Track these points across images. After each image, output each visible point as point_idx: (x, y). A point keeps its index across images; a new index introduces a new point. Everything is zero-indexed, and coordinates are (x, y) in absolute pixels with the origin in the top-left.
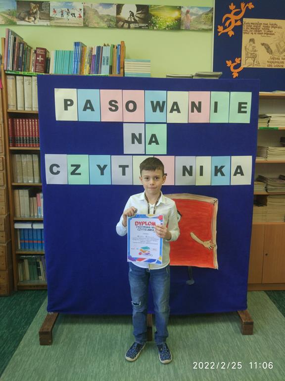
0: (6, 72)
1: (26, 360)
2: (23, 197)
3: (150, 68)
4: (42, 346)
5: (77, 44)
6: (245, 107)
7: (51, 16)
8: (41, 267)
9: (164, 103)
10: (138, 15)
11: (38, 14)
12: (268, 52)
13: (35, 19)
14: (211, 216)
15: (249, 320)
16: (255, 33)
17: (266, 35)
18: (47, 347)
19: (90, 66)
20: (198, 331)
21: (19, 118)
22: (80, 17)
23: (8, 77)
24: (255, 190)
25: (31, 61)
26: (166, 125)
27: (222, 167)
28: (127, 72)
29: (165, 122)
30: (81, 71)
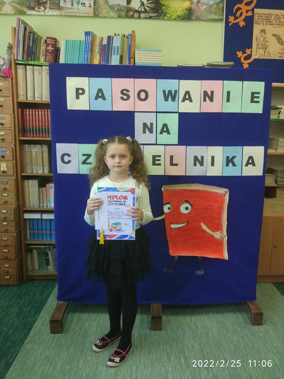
0: (16, 62)
1: (37, 348)
2: (32, 186)
3: (160, 58)
4: (53, 335)
5: (87, 34)
6: (258, 97)
7: (61, 5)
8: (50, 257)
9: (176, 92)
10: (149, 5)
11: (48, 4)
12: (279, 43)
13: (45, 9)
14: (221, 208)
15: (259, 310)
16: (267, 24)
17: (277, 26)
18: (57, 335)
19: (100, 56)
20: (207, 322)
21: (29, 108)
22: (91, 6)
23: (18, 66)
24: (266, 181)
25: (42, 50)
26: (178, 114)
27: (234, 157)
28: (138, 61)
29: (177, 111)
30: (91, 61)
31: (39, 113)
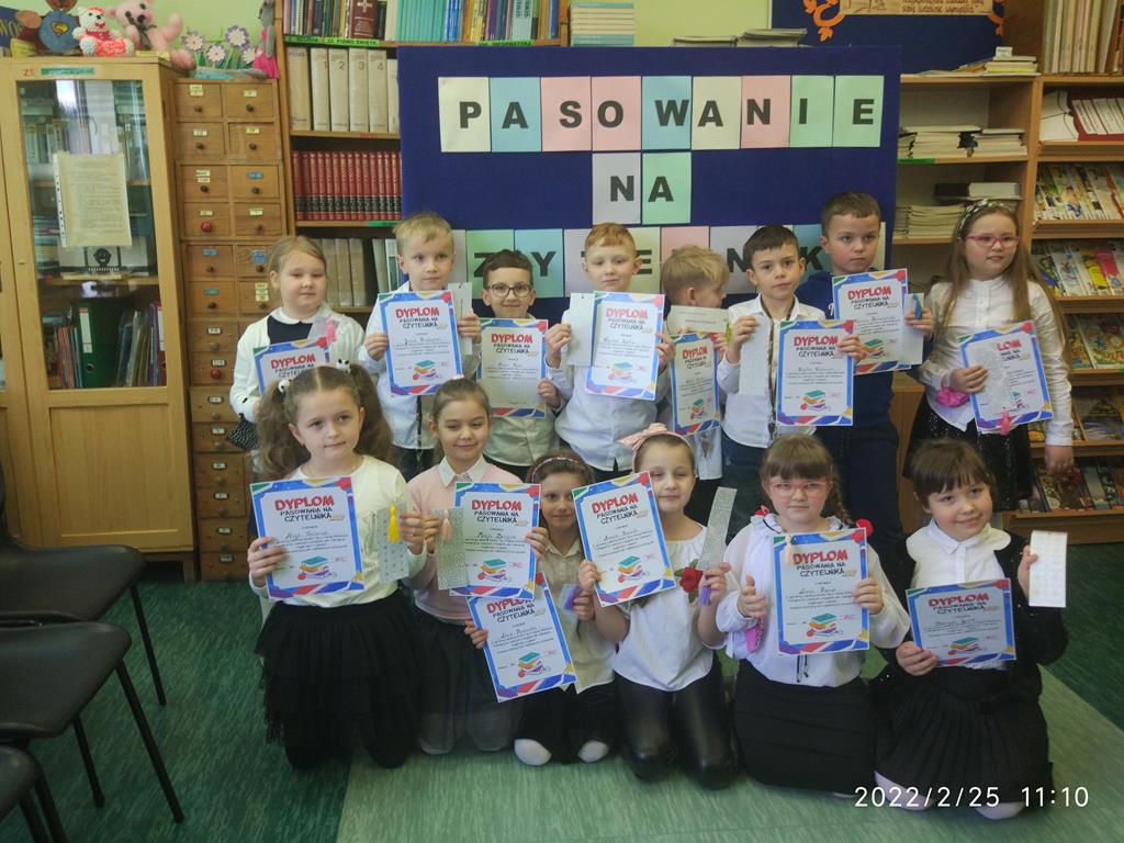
0: (287, 39)
3: (632, 22)
6: (870, 111)
9: (685, 103)
19: (485, 21)
21: (315, 150)
23: (290, 50)
25: (343, 10)
26: (689, 154)
28: (578, 32)
29: (688, 147)
30: (464, 32)
31: (339, 162)
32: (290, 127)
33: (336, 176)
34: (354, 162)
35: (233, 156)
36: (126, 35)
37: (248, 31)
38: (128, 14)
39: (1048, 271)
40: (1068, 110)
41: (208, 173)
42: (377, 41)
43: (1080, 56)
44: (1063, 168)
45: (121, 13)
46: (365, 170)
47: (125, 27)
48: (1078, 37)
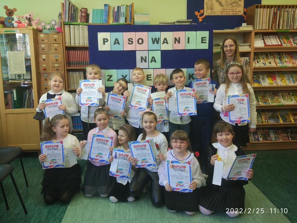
0: (64, 23)
3: (149, 18)
5: (106, 5)
6: (205, 40)
9: (159, 39)
19: (113, 18)
21: (72, 50)
23: (65, 26)
25: (79, 15)
28: (136, 21)
29: (160, 49)
30: (108, 21)
31: (78, 53)
32: (65, 44)
33: (77, 56)
34: (81, 53)
35: (51, 52)
36: (25, 22)
37: (56, 21)
38: (26, 17)
39: (258, 80)
40: (262, 39)
41: (45, 56)
42: (87, 23)
43: (264, 25)
44: (261, 53)
45: (25, 17)
46: (84, 55)
47: (25, 20)
48: (264, 20)
